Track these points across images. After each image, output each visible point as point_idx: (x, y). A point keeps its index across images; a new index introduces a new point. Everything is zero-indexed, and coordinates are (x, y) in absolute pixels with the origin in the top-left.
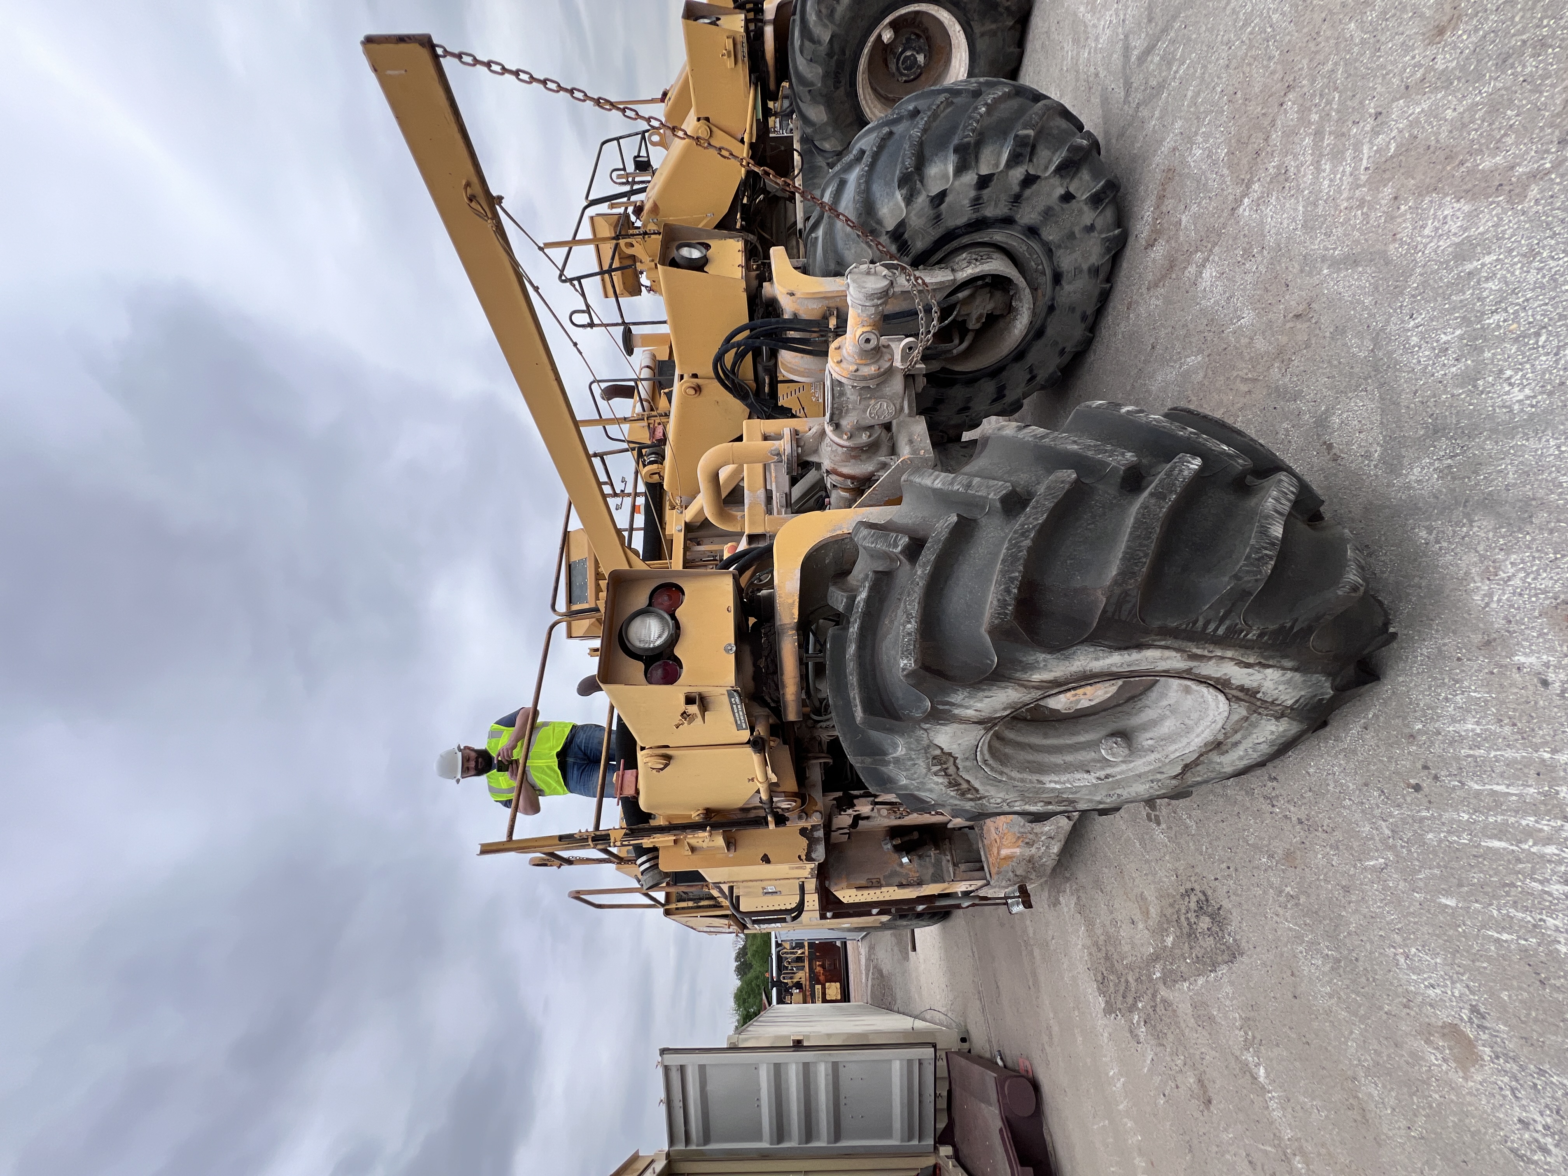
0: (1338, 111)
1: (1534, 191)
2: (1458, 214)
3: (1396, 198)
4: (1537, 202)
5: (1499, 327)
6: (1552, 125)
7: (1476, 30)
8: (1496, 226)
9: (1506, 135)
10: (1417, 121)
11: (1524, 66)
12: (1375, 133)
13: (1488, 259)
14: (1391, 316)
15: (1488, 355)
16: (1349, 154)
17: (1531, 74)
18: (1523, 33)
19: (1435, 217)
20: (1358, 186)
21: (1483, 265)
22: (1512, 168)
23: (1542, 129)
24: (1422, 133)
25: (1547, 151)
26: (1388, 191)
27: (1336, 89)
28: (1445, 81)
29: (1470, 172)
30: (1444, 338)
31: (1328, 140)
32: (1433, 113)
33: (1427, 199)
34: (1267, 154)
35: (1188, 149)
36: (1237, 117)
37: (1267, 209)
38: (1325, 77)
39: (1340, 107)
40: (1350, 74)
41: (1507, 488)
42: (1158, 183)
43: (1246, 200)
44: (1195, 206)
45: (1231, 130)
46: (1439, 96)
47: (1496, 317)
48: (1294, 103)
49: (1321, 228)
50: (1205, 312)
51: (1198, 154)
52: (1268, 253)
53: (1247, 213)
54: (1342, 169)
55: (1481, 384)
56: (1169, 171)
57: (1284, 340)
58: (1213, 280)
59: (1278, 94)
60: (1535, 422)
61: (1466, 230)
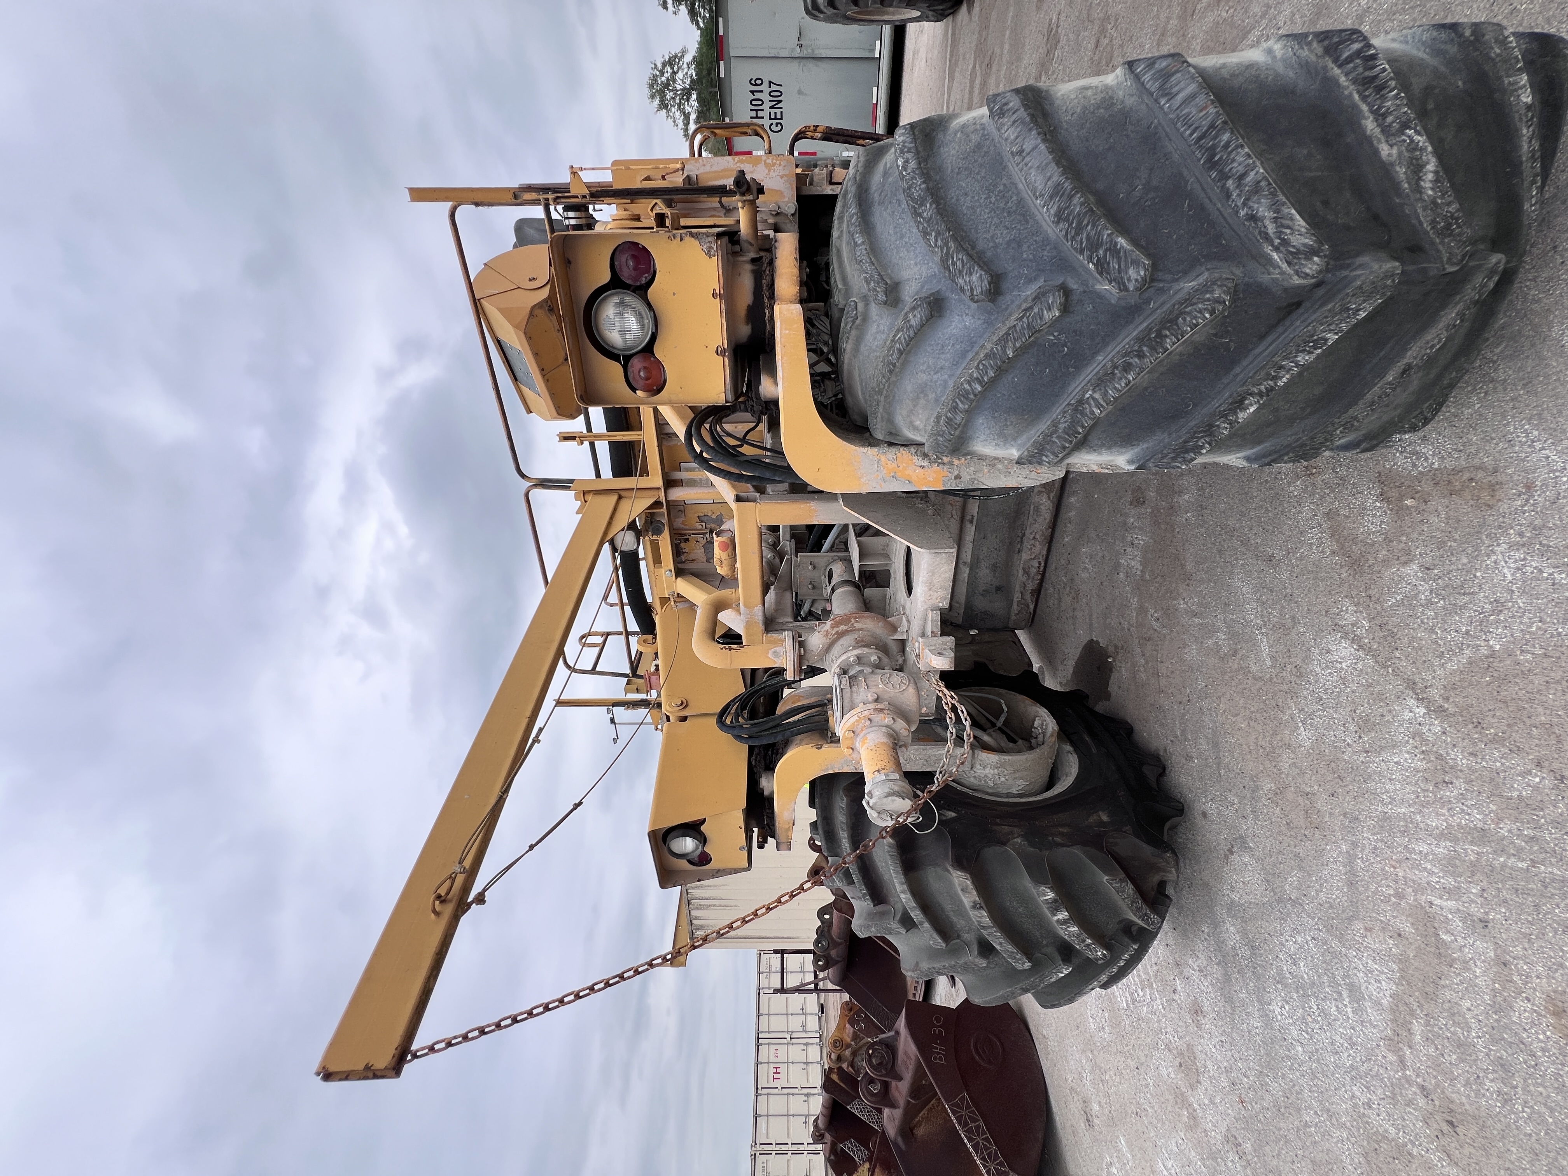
0: (1504, 866)
1: (1392, 1057)
2: (1381, 995)
3: (1400, 935)
4: (1384, 1057)
5: (1310, 1008)
6: (1437, 1085)
7: (1543, 1050)
8: (1371, 1024)
9: (1437, 1049)
10: (1467, 969)
11: (1492, 1081)
12: (1466, 917)
13: (1349, 1010)
14: (1313, 918)
15: (1295, 996)
16: (1450, 882)
17: (1482, 1084)
18: (1524, 1089)
19: (1382, 973)
20: (1415, 892)
21: (1345, 1006)
22: (1410, 1047)
23: (1436, 1077)
24: (1455, 973)
25: (1418, 1076)
26: (1407, 928)
27: (1534, 863)
28: (1501, 1007)
29: (1412, 1013)
30: (1302, 964)
31: (1471, 851)
32: (1472, 986)
33: (1395, 967)
34: (1475, 744)
35: (1521, 534)
36: (1546, 663)
37: (1408, 752)
38: (1556, 845)
39: (1507, 870)
40: (1546, 887)
41: (1235, 991)
42: (1477, 462)
43: (1422, 711)
44: (1427, 594)
45: (1528, 652)
46: (1487, 997)
47: (1315, 1007)
48: (1536, 788)
49: (1382, 841)
50: (1306, 659)
51: (1505, 571)
52: (1362, 762)
53: (1407, 715)
54: (1436, 871)
55: (1279, 986)
56: (1493, 488)
57: (1290, 796)
58: (1339, 665)
59: (1556, 756)
60: (1267, 1018)
61: (1370, 998)
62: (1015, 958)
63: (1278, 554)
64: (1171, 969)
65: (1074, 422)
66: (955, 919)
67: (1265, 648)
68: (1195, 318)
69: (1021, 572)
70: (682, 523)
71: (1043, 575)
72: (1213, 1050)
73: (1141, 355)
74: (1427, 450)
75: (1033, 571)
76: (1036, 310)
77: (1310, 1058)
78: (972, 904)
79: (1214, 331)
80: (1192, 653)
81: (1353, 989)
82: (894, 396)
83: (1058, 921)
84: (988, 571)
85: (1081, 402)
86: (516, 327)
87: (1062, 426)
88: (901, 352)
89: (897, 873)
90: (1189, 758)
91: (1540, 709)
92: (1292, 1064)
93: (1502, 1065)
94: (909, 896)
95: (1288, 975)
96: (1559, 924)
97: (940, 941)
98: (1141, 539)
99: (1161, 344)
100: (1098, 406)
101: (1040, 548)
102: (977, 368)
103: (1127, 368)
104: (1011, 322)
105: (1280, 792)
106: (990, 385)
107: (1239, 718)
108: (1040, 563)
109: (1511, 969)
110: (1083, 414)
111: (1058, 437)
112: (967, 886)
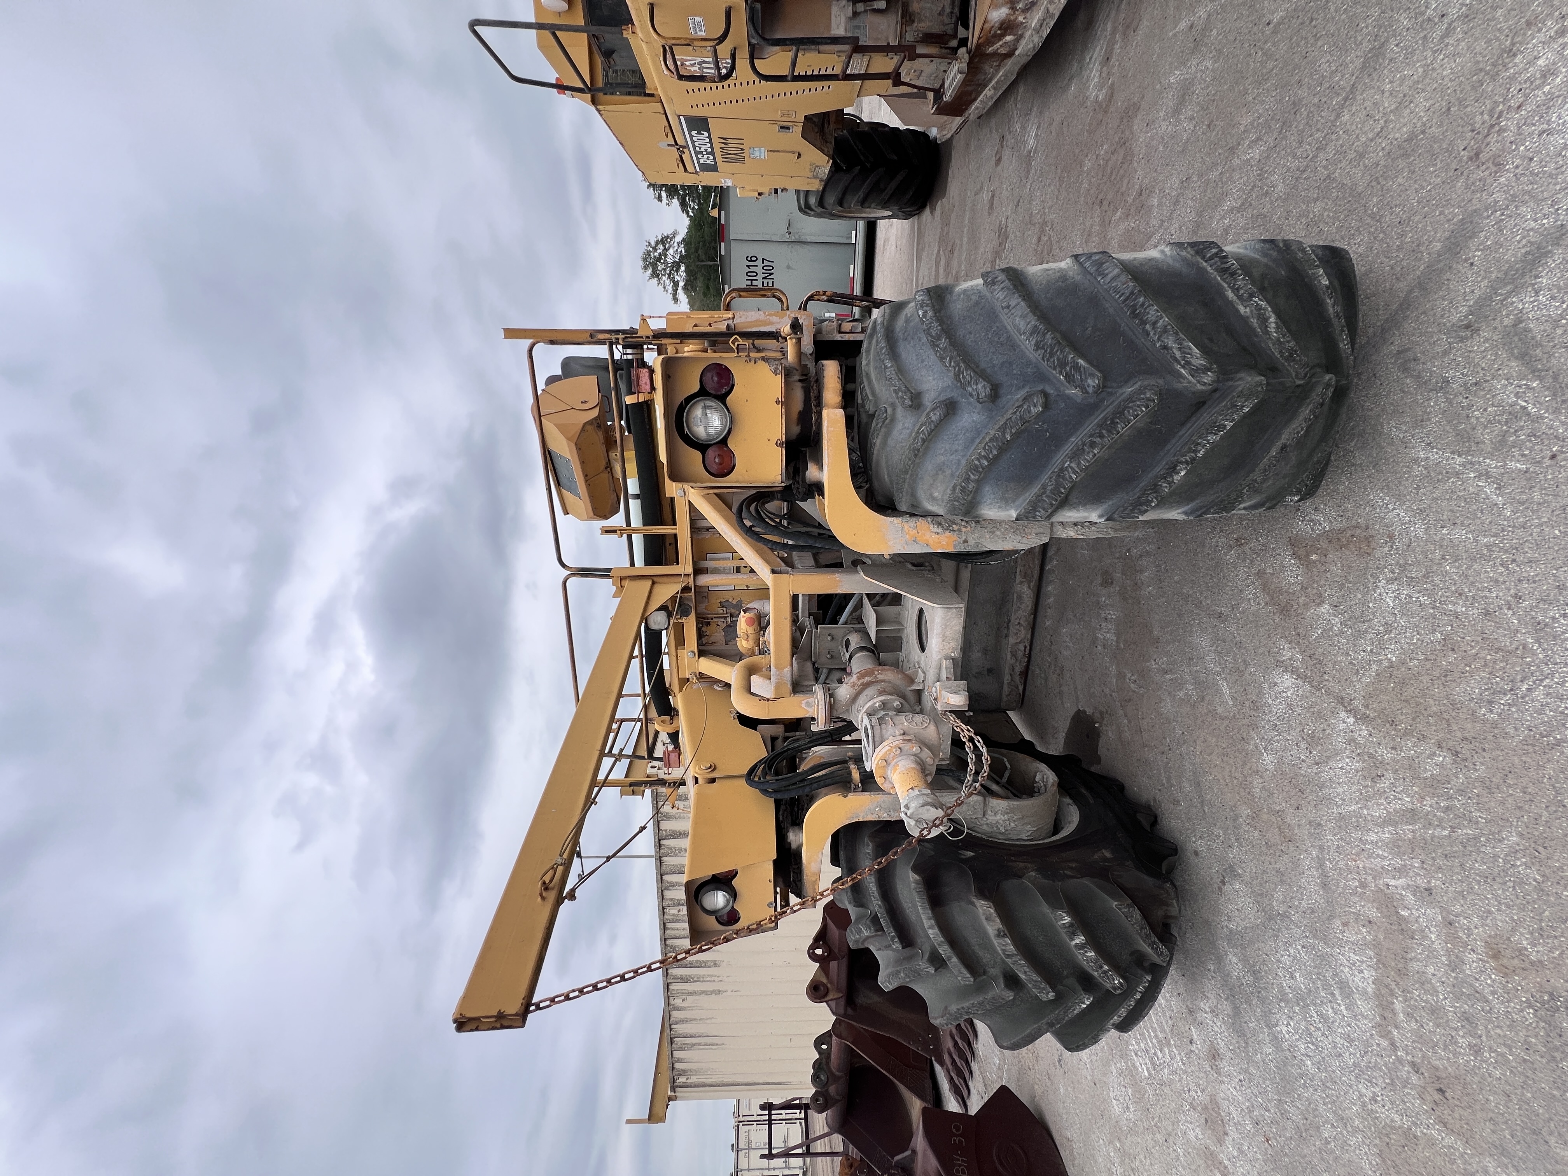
0: (1433, 837)
1: (1385, 1043)
2: (1365, 984)
3: (1370, 922)
4: (1378, 1045)
5: (1311, 1017)
6: (1423, 1056)
7: (1493, 993)
8: (1363, 1016)
9: (1417, 1021)
10: (1425, 937)
11: (1463, 1037)
12: (1416, 890)
13: (1343, 1008)
14: (1300, 927)
15: (1297, 1009)
16: (1398, 862)
17: (1456, 1043)
18: (1487, 1037)
19: (1362, 962)
20: (1375, 878)
21: (1339, 1005)
22: (1396, 1027)
23: (1421, 1050)
24: (1416, 944)
25: (1407, 1054)
26: (1374, 913)
27: (1453, 829)
28: (1455, 965)
29: (1392, 993)
30: (1298, 975)
31: (1407, 831)
32: (1431, 952)
33: (1371, 953)
34: (1393, 739)
35: (1393, 572)
36: (1428, 665)
37: (1348, 757)
38: (1464, 809)
39: (1436, 840)
40: (1465, 847)
41: (1246, 1022)
42: (1354, 523)
43: (1352, 720)
44: (1339, 626)
45: (1414, 659)
46: (1444, 959)
47: (1315, 1015)
48: (1441, 766)
49: (1342, 839)
50: (1260, 694)
51: (1388, 600)
52: (1316, 773)
53: (1342, 726)
54: (1386, 855)
55: (1283, 1004)
56: (1368, 540)
57: (1265, 817)
58: (1285, 695)
59: (1449, 736)
60: (1276, 1040)
61: (1357, 990)
62: (1040, 988)
63: (1225, 611)
64: (1186, 1020)
65: (1058, 485)
66: (980, 953)
67: (1226, 690)
68: (1136, 410)
69: (1009, 655)
70: (706, 609)
71: (1029, 658)
72: (1235, 1093)
73: (1101, 436)
74: (1319, 517)
75: (1020, 654)
76: (1025, 407)
77: (1318, 1068)
78: (996, 932)
79: (1149, 420)
80: (1167, 707)
81: (1344, 986)
82: (917, 475)
83: (1076, 945)
84: (980, 654)
85: (1062, 470)
86: (568, 439)
87: (1049, 488)
88: (924, 441)
89: (924, 908)
90: (1177, 802)
91: (1431, 702)
92: (1305, 1082)
93: (1466, 1018)
94: (937, 930)
95: (1288, 990)
96: (1480, 876)
97: (968, 975)
98: (1113, 614)
99: (1115, 428)
100: (1075, 472)
101: (1025, 633)
102: (984, 448)
103: (1093, 445)
104: (1008, 415)
105: (1255, 816)
106: (994, 461)
107: (1214, 757)
108: (1025, 647)
109: (1456, 927)
110: (1064, 478)
111: (1047, 497)
112: (991, 914)
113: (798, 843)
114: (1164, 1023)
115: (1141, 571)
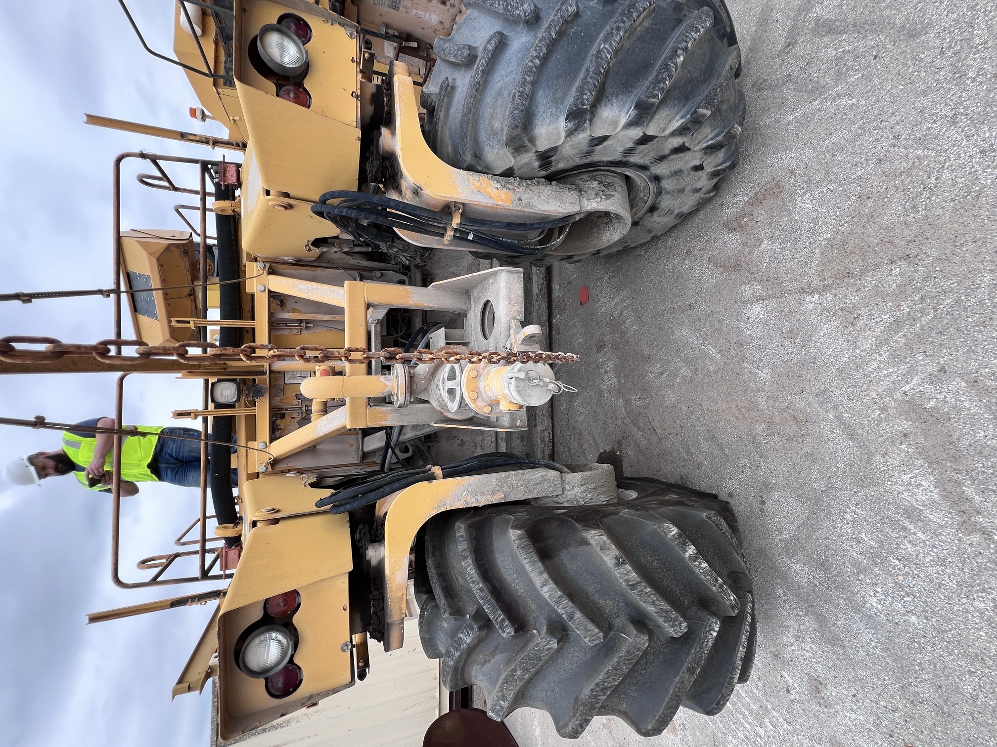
0: (922, 328)
1: (976, 538)
2: (929, 494)
3: (905, 435)
4: (971, 545)
5: (894, 567)
8: (941, 527)
10: (959, 411)
12: (931, 379)
13: (920, 534)
14: (846, 489)
15: (877, 570)
16: (904, 368)
19: (916, 476)
20: (891, 396)
21: (915, 534)
22: (979, 513)
24: (955, 422)
26: (906, 425)
27: (935, 309)
29: (958, 483)
30: (863, 536)
31: (899, 339)
32: (972, 420)
33: (920, 461)
34: (855, 285)
35: (803, 188)
36: (856, 220)
37: (825, 324)
38: (936, 289)
39: (926, 327)
40: (952, 314)
41: (834, 624)
42: (763, 183)
43: (816, 296)
44: (779, 246)
45: (843, 224)
46: (986, 415)
47: (897, 562)
48: (901, 274)
49: (849, 387)
50: (739, 332)
51: (807, 206)
52: (805, 355)
53: (810, 307)
54: (892, 370)
55: (862, 576)
56: (777, 185)
57: (777, 420)
58: (758, 319)
59: (896, 250)
60: (870, 620)
61: (924, 506)
62: (671, 620)
63: (693, 300)
64: (775, 669)
65: (598, 65)
66: (601, 602)
67: (712, 351)
68: (643, 4)
69: (539, 441)
71: (553, 442)
72: (853, 716)
73: (624, 22)
74: (740, 198)
75: (547, 439)
76: (564, 8)
77: (926, 618)
78: (614, 561)
79: (650, 22)
80: (671, 396)
83: (690, 557)
85: (599, 52)
86: (151, 254)
87: (591, 69)
90: (699, 466)
91: (871, 239)
92: (919, 644)
95: (860, 558)
96: (978, 326)
97: (596, 631)
98: (611, 365)
99: (632, 16)
100: (609, 53)
101: (547, 422)
102: (535, 50)
103: (618, 29)
104: (552, 18)
105: (770, 423)
106: (545, 59)
107: (720, 404)
109: (982, 380)
110: (602, 59)
111: (591, 78)
112: (604, 543)
113: (378, 558)
114: (755, 690)
115: (624, 322)
